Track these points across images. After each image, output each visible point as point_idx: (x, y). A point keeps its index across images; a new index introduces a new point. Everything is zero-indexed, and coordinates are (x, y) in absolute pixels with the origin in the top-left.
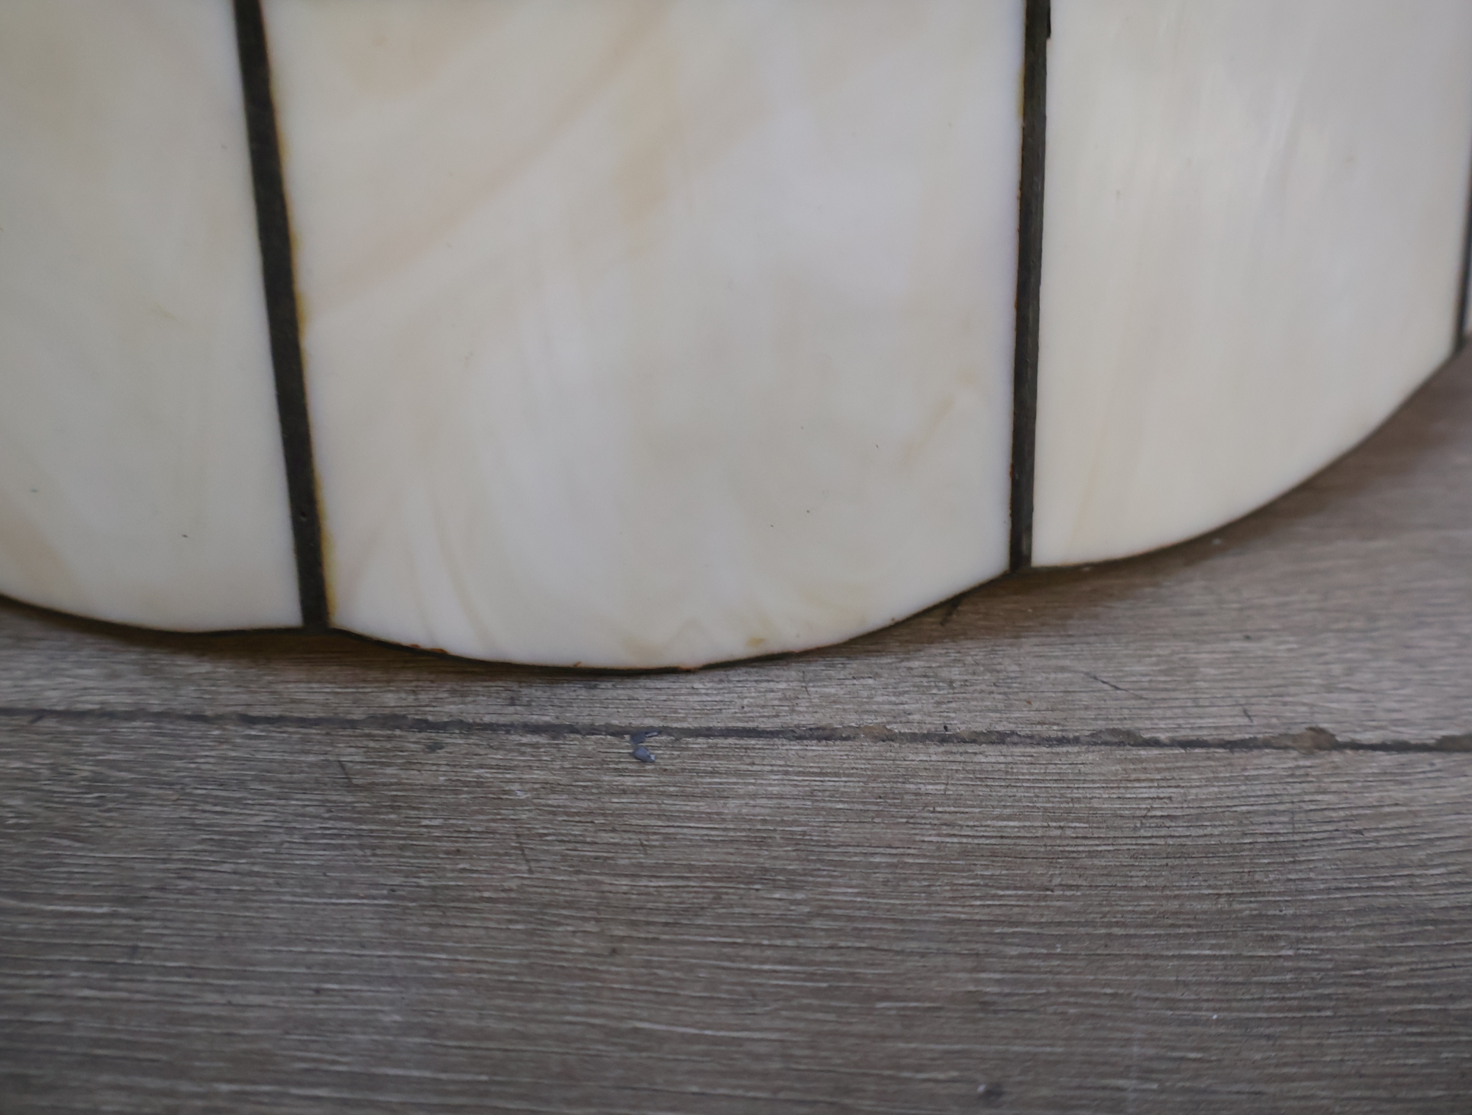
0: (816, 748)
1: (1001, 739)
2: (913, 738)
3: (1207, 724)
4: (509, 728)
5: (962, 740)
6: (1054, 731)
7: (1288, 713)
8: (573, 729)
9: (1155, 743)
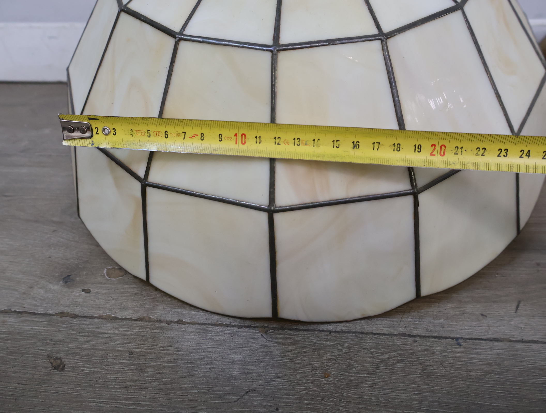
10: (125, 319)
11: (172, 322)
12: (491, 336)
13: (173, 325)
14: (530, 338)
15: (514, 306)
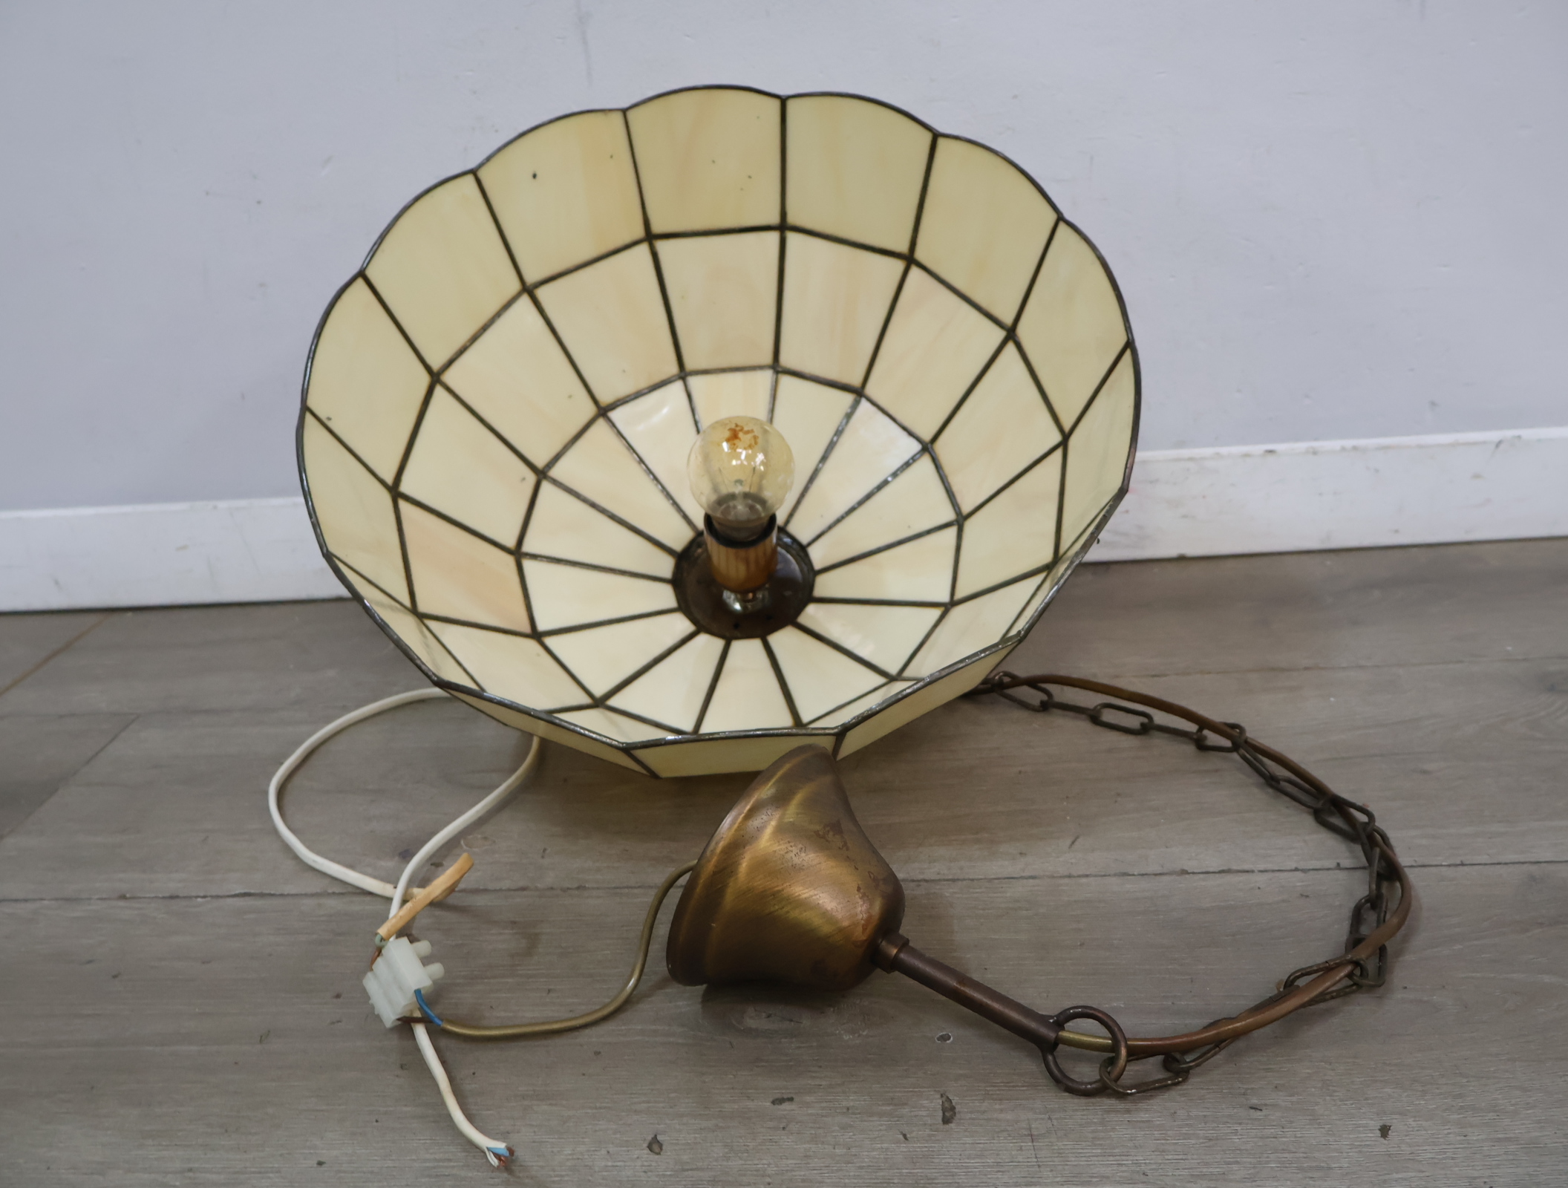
0: (1031, 881)
1: (1086, 876)
2: (1061, 877)
3: (1150, 870)
4: (940, 880)
5: (1074, 877)
6: (1103, 874)
7: (1175, 866)
9: (1133, 875)
10: (501, 890)
11: (568, 889)
12: (1027, 874)
13: (570, 892)
14: (1081, 873)
15: (1069, 842)
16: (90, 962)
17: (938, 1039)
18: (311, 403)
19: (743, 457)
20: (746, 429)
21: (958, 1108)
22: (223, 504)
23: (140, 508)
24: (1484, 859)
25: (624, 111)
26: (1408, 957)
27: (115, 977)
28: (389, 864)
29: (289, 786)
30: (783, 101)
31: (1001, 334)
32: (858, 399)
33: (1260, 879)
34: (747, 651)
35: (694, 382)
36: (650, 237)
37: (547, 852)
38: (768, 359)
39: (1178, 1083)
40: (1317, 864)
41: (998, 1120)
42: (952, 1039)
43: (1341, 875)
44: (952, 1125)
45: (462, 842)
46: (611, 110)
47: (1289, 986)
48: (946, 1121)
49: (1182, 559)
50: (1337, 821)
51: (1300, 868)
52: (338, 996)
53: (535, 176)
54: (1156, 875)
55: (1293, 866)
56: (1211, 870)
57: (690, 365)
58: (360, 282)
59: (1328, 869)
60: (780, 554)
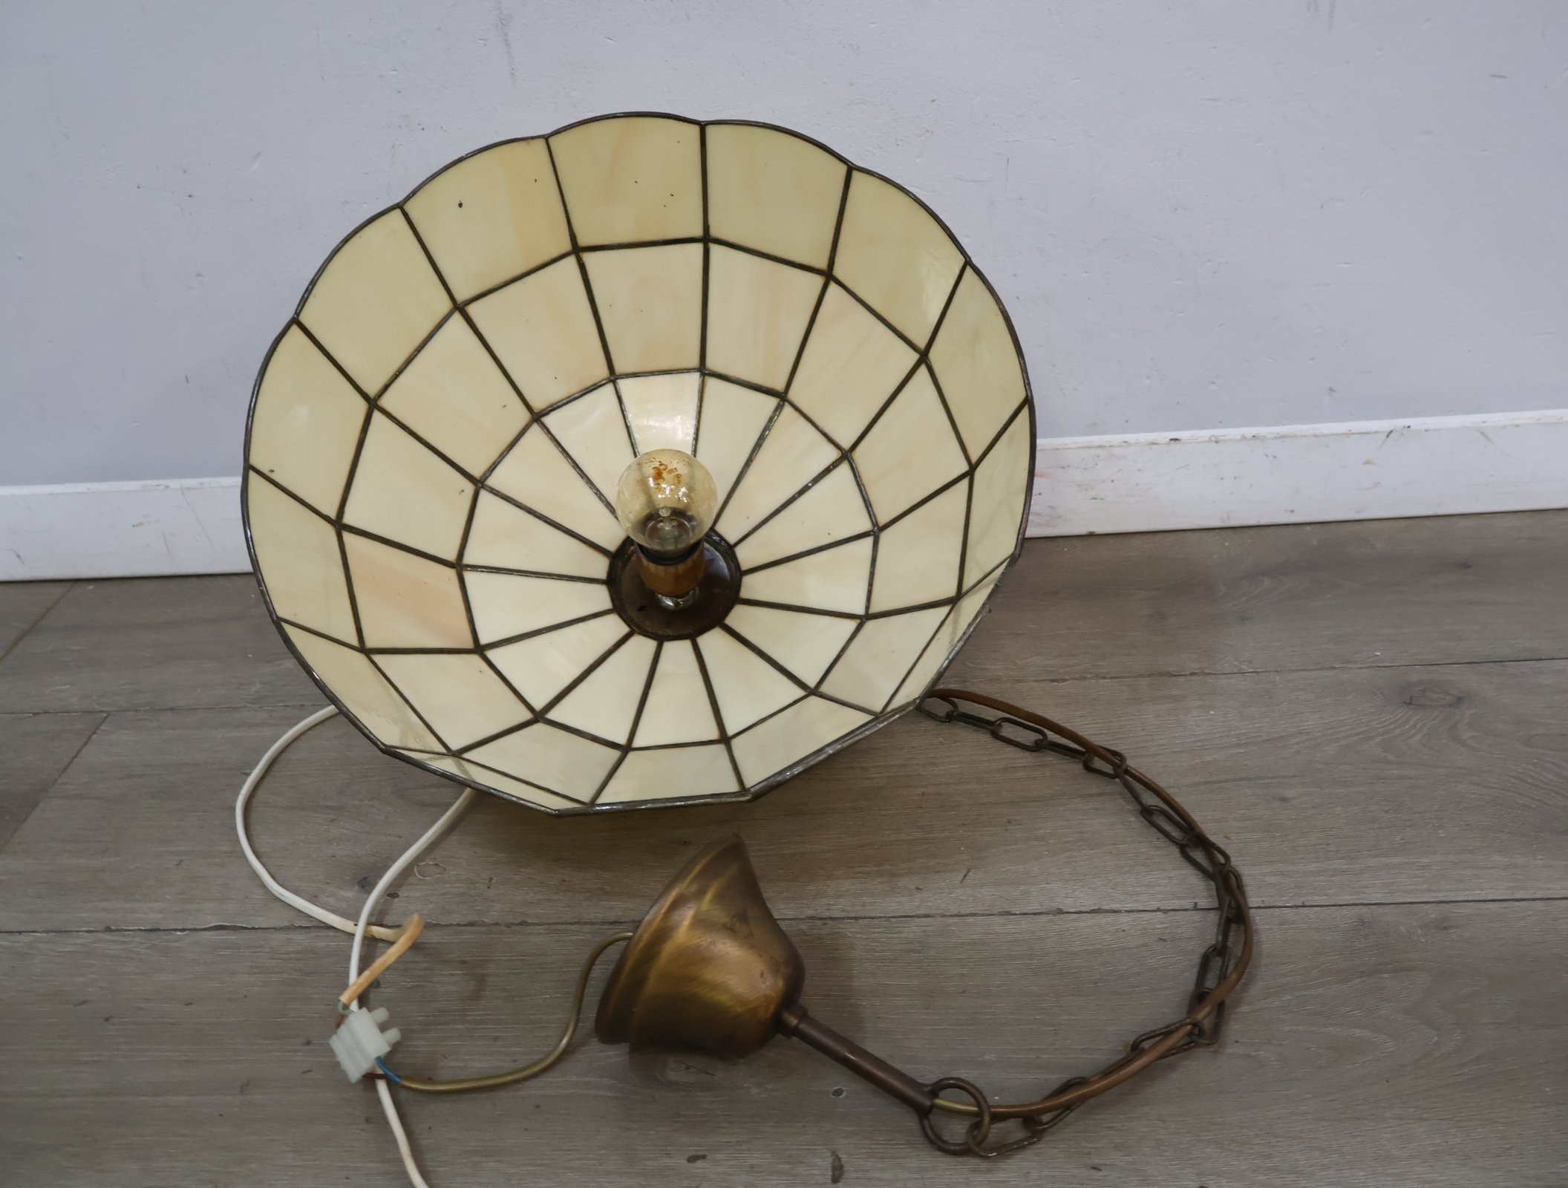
0: (925, 920)
1: (974, 915)
2: (951, 916)
3: (1030, 909)
4: (844, 918)
5: (963, 916)
6: (989, 912)
7: (1053, 904)
8: (860, 918)
9: (1015, 914)
10: (451, 925)
11: (512, 924)
12: (922, 912)
13: (513, 928)
14: (969, 911)
15: (960, 876)
16: (85, 1002)
17: (833, 1094)
18: (254, 460)
19: (668, 492)
20: (670, 468)
21: (846, 1168)
22: (175, 484)
23: (94, 486)
24: (1323, 900)
25: (546, 138)
26: (1244, 1008)
27: (107, 1020)
28: (350, 894)
29: (255, 800)
30: (703, 126)
31: (915, 357)
32: (781, 403)
33: (1125, 919)
34: (678, 652)
35: (622, 384)
36: (577, 250)
37: (493, 881)
38: (695, 362)
39: (1034, 1143)
40: (1176, 904)
41: (880, 1180)
42: (844, 1094)
43: (1197, 916)
44: (839, 1184)
45: (415, 870)
46: (533, 138)
47: (1136, 1049)
48: (835, 1180)
49: (1091, 535)
50: (1199, 856)
51: (1162, 908)
52: (308, 1043)
53: (460, 205)
54: (1035, 914)
55: (1155, 905)
56: (1083, 909)
57: (619, 368)
58: (295, 329)
59: (1186, 910)
60: (708, 550)
